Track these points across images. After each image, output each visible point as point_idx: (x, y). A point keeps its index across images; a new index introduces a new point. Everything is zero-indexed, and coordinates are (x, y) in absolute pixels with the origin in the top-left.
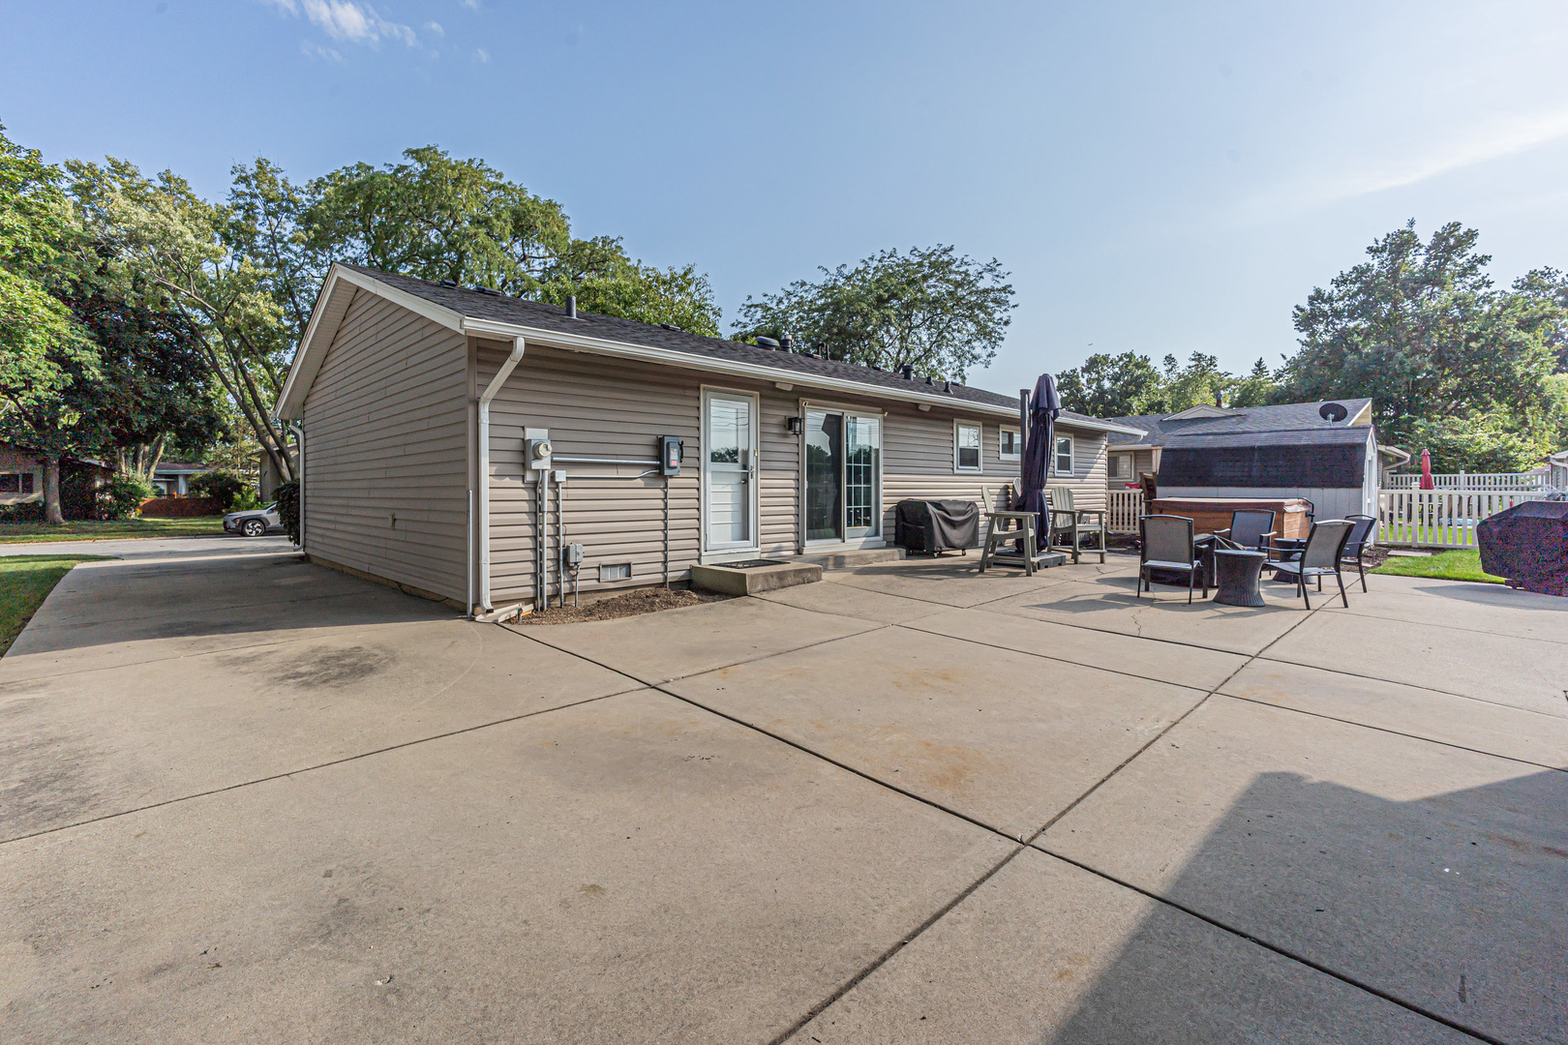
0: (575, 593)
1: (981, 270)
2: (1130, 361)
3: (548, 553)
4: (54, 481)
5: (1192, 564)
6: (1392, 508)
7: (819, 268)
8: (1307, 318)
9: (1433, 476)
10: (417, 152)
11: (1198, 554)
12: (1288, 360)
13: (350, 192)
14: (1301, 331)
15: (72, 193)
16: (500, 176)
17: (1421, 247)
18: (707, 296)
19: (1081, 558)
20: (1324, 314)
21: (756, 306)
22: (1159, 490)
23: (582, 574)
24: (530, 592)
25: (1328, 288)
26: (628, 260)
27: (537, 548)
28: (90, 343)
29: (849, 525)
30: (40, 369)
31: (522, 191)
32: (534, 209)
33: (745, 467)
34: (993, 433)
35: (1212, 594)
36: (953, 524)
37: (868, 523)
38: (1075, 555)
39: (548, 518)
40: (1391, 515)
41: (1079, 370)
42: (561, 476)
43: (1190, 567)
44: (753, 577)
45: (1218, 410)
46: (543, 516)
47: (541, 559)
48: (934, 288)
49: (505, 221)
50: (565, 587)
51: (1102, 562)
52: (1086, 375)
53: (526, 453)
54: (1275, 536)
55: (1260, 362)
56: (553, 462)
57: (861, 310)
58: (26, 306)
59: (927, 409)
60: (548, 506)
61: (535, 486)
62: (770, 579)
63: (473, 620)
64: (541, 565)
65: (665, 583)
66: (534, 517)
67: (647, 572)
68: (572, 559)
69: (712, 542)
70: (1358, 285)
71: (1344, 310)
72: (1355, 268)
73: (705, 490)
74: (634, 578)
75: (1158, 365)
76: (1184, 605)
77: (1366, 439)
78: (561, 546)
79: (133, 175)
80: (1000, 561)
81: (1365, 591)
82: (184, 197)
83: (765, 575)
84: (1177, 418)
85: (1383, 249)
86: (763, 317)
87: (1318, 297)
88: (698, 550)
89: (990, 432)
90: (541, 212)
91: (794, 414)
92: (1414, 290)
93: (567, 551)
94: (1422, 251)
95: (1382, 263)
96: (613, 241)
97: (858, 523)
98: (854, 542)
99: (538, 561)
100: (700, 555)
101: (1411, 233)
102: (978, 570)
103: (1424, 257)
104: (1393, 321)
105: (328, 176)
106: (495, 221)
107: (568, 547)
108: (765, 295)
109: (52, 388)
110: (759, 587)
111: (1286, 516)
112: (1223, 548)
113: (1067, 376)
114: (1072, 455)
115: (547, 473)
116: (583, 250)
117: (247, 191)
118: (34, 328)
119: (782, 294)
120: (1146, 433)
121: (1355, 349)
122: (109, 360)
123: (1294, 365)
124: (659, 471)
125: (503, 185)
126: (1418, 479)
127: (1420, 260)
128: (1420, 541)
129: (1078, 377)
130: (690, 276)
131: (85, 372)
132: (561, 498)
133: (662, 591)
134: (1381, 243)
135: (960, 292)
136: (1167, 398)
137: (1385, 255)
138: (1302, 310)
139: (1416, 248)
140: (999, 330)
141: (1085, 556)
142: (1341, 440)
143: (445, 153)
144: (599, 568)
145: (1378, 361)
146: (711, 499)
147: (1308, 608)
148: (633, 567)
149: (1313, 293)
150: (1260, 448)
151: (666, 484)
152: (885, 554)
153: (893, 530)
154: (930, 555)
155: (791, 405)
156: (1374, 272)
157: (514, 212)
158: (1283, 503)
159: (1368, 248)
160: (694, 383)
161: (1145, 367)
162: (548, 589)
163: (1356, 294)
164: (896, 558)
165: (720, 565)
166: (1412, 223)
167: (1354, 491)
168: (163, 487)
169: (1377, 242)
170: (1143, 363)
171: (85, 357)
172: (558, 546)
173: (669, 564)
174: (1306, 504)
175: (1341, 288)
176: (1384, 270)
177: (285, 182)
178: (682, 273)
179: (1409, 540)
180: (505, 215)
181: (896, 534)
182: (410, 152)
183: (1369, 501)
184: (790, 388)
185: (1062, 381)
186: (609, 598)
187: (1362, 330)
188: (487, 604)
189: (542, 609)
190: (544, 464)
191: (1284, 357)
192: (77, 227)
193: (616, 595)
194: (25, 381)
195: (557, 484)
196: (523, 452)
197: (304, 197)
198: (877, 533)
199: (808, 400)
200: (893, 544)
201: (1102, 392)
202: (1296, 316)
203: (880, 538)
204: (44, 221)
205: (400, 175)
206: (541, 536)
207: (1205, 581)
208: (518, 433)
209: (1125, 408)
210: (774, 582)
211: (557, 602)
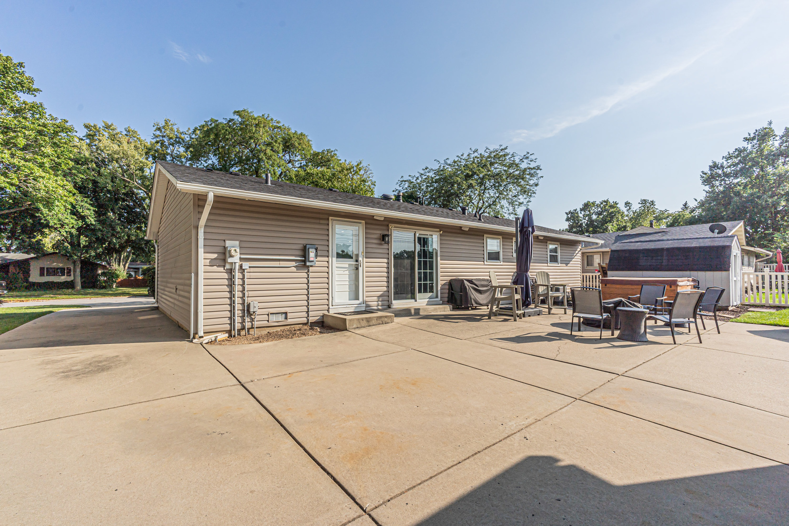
0: (254, 328)
1: (521, 158)
2: (607, 205)
3: (238, 307)
4: (78, 271)
5: (602, 316)
6: (758, 283)
7: (435, 160)
8: (709, 177)
9: (784, 265)
10: (238, 112)
11: (606, 310)
12: (698, 201)
13: (207, 133)
14: (706, 185)
15: (86, 138)
16: (278, 122)
17: (777, 136)
18: (370, 176)
19: (552, 312)
20: (719, 176)
21: (405, 181)
22: (609, 273)
23: (257, 318)
24: (228, 327)
25: (719, 161)
26: (340, 160)
27: (232, 304)
28: (89, 207)
29: (420, 292)
30: (68, 219)
31: (289, 129)
32: (294, 137)
33: (357, 261)
34: (510, 242)
35: (617, 333)
36: (480, 292)
37: (431, 291)
38: (550, 309)
39: (238, 288)
40: (758, 288)
41: (578, 210)
42: (246, 265)
43: (601, 318)
44: (350, 320)
45: (651, 229)
46: (235, 287)
47: (234, 310)
48: (497, 168)
49: (279, 144)
50: (248, 325)
51: (565, 313)
52: (583, 212)
53: (224, 255)
54: (665, 299)
55: (686, 204)
56: (241, 259)
57: (457, 181)
58: (54, 190)
59: (467, 229)
60: (238, 281)
61: (231, 271)
62: (361, 321)
63: (192, 341)
64: (234, 312)
65: (308, 323)
66: (230, 287)
67: (297, 316)
68: (252, 310)
69: (337, 300)
70: (739, 158)
71: (731, 173)
72: (736, 149)
73: (332, 273)
74: (289, 320)
75: (622, 207)
76: (596, 340)
77: (732, 243)
78: (246, 302)
79: (113, 130)
80: (501, 313)
81: (719, 333)
82: (135, 139)
83: (358, 319)
84: (627, 234)
85: (753, 139)
86: (409, 187)
87: (714, 166)
88: (328, 305)
89: (506, 242)
90: (297, 138)
91: (386, 233)
92: (773, 161)
93: (249, 306)
94: (778, 138)
95: (754, 146)
96: (332, 151)
97: (425, 291)
98: (422, 301)
99: (232, 311)
100: (329, 308)
101: (770, 128)
102: (487, 318)
103: (779, 142)
104: (762, 177)
105: (199, 126)
106: (274, 144)
107: (250, 303)
108: (410, 176)
109: (73, 227)
110: (355, 326)
111: (678, 288)
112: (628, 306)
113: (572, 213)
114: (559, 254)
115: (237, 265)
116: (317, 156)
117: (161, 134)
118: (58, 200)
119: (418, 175)
120: (603, 242)
121: (738, 194)
122: (98, 214)
123: (702, 204)
124: (304, 263)
125: (279, 127)
126: (769, 267)
127: (777, 144)
128: (771, 302)
129: (577, 213)
130: (361, 166)
131: (87, 220)
132: (246, 278)
133: (306, 327)
134: (752, 135)
135: (511, 171)
136: (628, 224)
137: (755, 141)
138: (705, 174)
139: (774, 137)
140: (533, 189)
141: (555, 310)
142: (716, 244)
143: (251, 112)
144: (268, 315)
145: (752, 201)
146: (336, 278)
147: (675, 343)
148: (288, 314)
149: (711, 164)
150: (668, 249)
151: (309, 270)
152: (439, 308)
153: (447, 295)
154: (467, 309)
155: (384, 228)
156: (748, 151)
157: (284, 139)
158: (677, 280)
159: (744, 138)
160: (326, 216)
161: (615, 207)
162: (238, 326)
163: (738, 164)
164: (447, 310)
165: (338, 314)
166: (770, 123)
167: (724, 273)
168: (133, 273)
169: (749, 135)
170: (614, 205)
171: (86, 212)
172: (244, 303)
173: (310, 313)
174: (693, 281)
175: (729, 161)
176: (755, 150)
177: (178, 130)
178: (356, 164)
179: (764, 302)
180: (280, 140)
181: (448, 297)
182: (235, 112)
183: (735, 279)
184: (383, 219)
185: (569, 216)
186: (275, 331)
187: (742, 183)
188: (201, 333)
189: (234, 336)
190: (236, 259)
191: (696, 200)
192: (87, 154)
193: (279, 329)
194: (61, 224)
195: (244, 270)
196: (224, 253)
197: (186, 136)
198: (437, 297)
199: (393, 225)
200: (446, 303)
201: (591, 221)
202: (702, 177)
203: (439, 299)
204: (65, 150)
205: (230, 123)
206: (234, 297)
207: (612, 326)
208: (222, 243)
209: (604, 229)
210: (364, 323)
211: (243, 333)
